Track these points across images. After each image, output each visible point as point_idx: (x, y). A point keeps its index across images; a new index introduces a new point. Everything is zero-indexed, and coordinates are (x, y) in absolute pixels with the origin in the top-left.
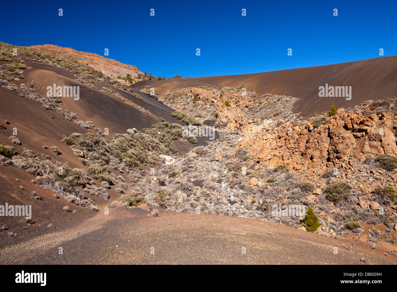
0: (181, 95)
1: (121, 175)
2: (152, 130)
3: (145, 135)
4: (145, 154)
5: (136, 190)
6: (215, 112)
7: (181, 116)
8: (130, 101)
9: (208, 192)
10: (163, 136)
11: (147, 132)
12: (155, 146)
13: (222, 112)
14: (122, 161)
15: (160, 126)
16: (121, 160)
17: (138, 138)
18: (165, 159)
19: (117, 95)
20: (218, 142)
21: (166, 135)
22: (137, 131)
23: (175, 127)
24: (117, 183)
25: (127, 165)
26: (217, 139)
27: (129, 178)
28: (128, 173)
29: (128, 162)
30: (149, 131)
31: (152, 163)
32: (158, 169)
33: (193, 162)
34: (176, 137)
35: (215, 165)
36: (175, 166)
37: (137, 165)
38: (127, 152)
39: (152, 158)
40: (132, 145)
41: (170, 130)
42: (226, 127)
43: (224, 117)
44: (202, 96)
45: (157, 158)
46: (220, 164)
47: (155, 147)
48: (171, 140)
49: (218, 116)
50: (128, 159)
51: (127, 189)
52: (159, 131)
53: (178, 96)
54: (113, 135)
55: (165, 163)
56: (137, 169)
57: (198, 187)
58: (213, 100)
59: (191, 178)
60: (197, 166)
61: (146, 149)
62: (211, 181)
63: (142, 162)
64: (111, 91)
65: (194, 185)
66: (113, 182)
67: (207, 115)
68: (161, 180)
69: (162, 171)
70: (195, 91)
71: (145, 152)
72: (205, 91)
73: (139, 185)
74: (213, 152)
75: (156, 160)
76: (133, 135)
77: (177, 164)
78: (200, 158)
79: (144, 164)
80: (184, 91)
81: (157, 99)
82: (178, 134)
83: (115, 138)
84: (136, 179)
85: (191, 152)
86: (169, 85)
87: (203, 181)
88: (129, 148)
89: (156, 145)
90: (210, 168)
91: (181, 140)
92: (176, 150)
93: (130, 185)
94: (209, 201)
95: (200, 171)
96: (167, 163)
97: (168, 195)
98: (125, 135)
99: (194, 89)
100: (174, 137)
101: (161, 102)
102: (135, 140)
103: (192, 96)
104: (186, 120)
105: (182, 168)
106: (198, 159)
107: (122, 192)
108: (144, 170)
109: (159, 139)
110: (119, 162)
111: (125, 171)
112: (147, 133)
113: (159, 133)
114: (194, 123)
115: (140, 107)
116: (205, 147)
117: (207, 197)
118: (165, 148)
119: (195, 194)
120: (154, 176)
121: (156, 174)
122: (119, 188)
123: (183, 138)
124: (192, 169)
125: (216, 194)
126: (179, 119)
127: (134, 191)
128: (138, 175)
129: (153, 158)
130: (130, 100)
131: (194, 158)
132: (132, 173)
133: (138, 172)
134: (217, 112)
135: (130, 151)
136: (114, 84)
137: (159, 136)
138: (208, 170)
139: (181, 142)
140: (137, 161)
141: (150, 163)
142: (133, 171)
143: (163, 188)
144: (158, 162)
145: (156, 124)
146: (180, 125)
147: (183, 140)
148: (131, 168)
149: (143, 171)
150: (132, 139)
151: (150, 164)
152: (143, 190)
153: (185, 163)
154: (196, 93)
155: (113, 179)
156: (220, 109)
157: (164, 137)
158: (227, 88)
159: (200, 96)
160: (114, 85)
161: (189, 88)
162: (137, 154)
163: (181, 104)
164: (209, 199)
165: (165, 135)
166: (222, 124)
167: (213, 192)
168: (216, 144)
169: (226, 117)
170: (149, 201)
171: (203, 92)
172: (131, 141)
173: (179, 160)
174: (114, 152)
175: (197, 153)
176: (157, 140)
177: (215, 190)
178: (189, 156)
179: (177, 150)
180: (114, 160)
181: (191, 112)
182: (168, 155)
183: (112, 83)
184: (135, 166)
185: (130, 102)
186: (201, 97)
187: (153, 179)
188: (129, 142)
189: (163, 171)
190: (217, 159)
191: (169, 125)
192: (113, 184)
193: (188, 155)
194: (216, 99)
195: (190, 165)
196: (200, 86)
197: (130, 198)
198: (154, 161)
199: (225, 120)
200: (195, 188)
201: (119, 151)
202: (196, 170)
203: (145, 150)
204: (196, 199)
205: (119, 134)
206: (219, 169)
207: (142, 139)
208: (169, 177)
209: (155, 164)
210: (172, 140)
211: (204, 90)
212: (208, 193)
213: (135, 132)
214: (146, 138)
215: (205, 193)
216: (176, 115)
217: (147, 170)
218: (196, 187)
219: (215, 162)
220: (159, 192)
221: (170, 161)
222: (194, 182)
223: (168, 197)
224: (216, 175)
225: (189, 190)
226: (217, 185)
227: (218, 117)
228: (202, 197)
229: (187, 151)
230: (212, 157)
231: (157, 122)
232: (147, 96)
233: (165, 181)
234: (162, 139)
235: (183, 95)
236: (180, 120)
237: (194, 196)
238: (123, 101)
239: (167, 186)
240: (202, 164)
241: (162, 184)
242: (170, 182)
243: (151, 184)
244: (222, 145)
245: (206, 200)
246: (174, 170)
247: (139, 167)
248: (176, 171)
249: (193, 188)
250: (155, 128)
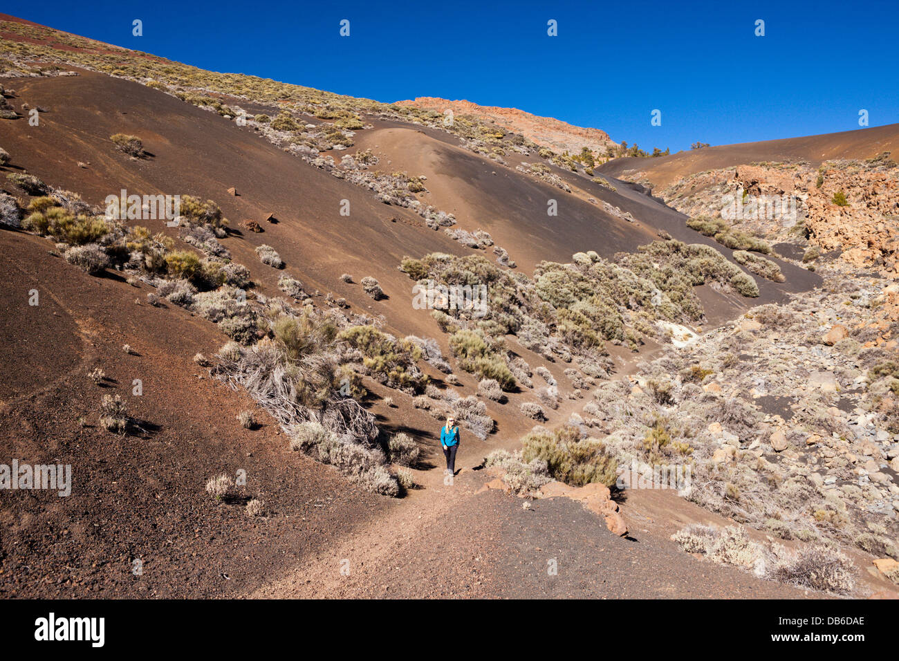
0: (709, 186)
1: (546, 365)
2: (638, 257)
3: (618, 269)
4: (617, 316)
5: (582, 414)
6: (801, 223)
7: (714, 228)
8: (584, 192)
9: (812, 439)
10: (666, 274)
11: (624, 262)
12: (645, 297)
13: (826, 221)
14: (555, 331)
15: (658, 250)
16: (553, 328)
17: (602, 275)
18: (671, 332)
19: (554, 178)
20: (821, 296)
21: (675, 271)
22: (599, 258)
23: (698, 253)
24: (532, 387)
25: (566, 342)
26: (815, 288)
27: (569, 376)
28: (570, 361)
29: (569, 334)
30: (630, 261)
31: (637, 340)
32: (651, 358)
33: (749, 344)
34: (702, 278)
35: (823, 356)
36: (700, 352)
37: (593, 343)
38: (570, 308)
39: (636, 328)
40: (584, 290)
41: (686, 259)
42: (839, 259)
43: (832, 234)
44: (767, 185)
45: (650, 328)
46: (838, 354)
47: (644, 299)
48: (688, 284)
49: (812, 232)
50: (572, 326)
51: (557, 407)
52: (655, 261)
53: (702, 189)
54: (538, 265)
55: (670, 342)
56: (594, 352)
57: (777, 417)
58: (797, 193)
59: (750, 387)
60: (764, 355)
61: (620, 305)
62: (818, 403)
63: (609, 336)
64: (541, 171)
65: (760, 411)
66: (518, 384)
67: (778, 232)
68: (662, 388)
69: (663, 363)
70: (748, 174)
71: (619, 310)
72: (775, 173)
73: (596, 398)
74: (809, 321)
75: (645, 333)
76: (588, 267)
77: (703, 346)
78: (773, 335)
79: (614, 341)
80: (719, 177)
81: (649, 194)
82: (708, 271)
83: (541, 272)
84: (590, 379)
85: (742, 317)
86: (681, 163)
87: (791, 399)
88: (575, 299)
89: (648, 294)
90: (808, 362)
91: (715, 286)
92: (701, 312)
93: (568, 397)
94: (816, 468)
95: (777, 369)
96: (677, 343)
97: (683, 434)
98: (566, 266)
99: (744, 169)
100: (695, 279)
101: (660, 201)
102: (594, 281)
103: (740, 186)
104: (729, 238)
105: (722, 359)
106: (765, 338)
107: (540, 416)
108: (613, 358)
109: (657, 282)
110: (548, 333)
111: (561, 356)
112: (624, 265)
113: (656, 266)
114: (749, 246)
115: (608, 204)
116: (781, 306)
117: (807, 451)
118: (673, 305)
119: (766, 439)
120: (639, 376)
121: (647, 370)
122: (531, 404)
123: (719, 282)
124: (749, 363)
125: (839, 444)
126: (709, 235)
127: (579, 416)
128: (594, 368)
129: (639, 327)
130: (586, 191)
131: (754, 332)
132: (580, 363)
133: (595, 361)
134: (809, 221)
135: (578, 307)
136: (549, 157)
137: (657, 274)
138: (802, 368)
139: (713, 291)
140: (594, 333)
141: (630, 339)
142: (581, 358)
143: (666, 410)
144: (653, 339)
145: (649, 246)
146: (711, 248)
147: (719, 287)
148: (576, 350)
149: (609, 359)
150: (584, 277)
151: (631, 342)
152: (607, 413)
153: (727, 346)
154: (750, 179)
155: (519, 376)
156: (819, 214)
157: (668, 277)
158: (838, 162)
159: (760, 186)
160: (550, 161)
161: (732, 168)
162: (597, 314)
163: (711, 206)
164: (815, 460)
165: (671, 272)
166: (825, 251)
167: (829, 439)
168: (816, 299)
169: (836, 235)
170: (622, 452)
171: (767, 174)
172: (582, 280)
173: (710, 337)
174: (534, 306)
175: (762, 321)
176: (650, 282)
177: (834, 433)
178: (736, 329)
179: (703, 312)
180: (532, 326)
181: (736, 226)
182: (680, 324)
183: (546, 157)
184: (590, 346)
185: (584, 195)
186: (763, 187)
187: (637, 383)
188: (575, 283)
189: (666, 364)
190: (825, 339)
191: (681, 248)
192: (518, 390)
193: (733, 326)
194: (805, 190)
195: (743, 352)
196: (760, 163)
198: (640, 335)
199: (834, 242)
200: (766, 420)
201: (549, 304)
202: (764, 365)
203: (617, 305)
204: (769, 453)
205: (551, 263)
206: (840, 369)
207: (611, 278)
208: (684, 382)
209: (643, 344)
210: (691, 284)
211: (772, 170)
212: (811, 441)
213: (594, 261)
214: (620, 277)
215: (802, 439)
216: (702, 225)
217: (622, 357)
218: (767, 418)
219: (820, 346)
220: (655, 425)
221: (685, 339)
222: (760, 401)
223: (682, 442)
224: (829, 386)
225: (745, 423)
226: (840, 416)
227: (812, 235)
228: (790, 452)
229: (732, 315)
230: (807, 333)
231: (651, 239)
232: (627, 186)
233: (672, 393)
234: (665, 282)
235: (714, 185)
236: (712, 238)
237: (765, 446)
238: (567, 190)
239: (676, 406)
240: (781, 351)
241: (664, 398)
242: (687, 395)
243: (631, 397)
244: (834, 303)
245: (804, 460)
246: (697, 362)
247: (599, 348)
248: (704, 365)
249: (758, 419)
250: (647, 254)
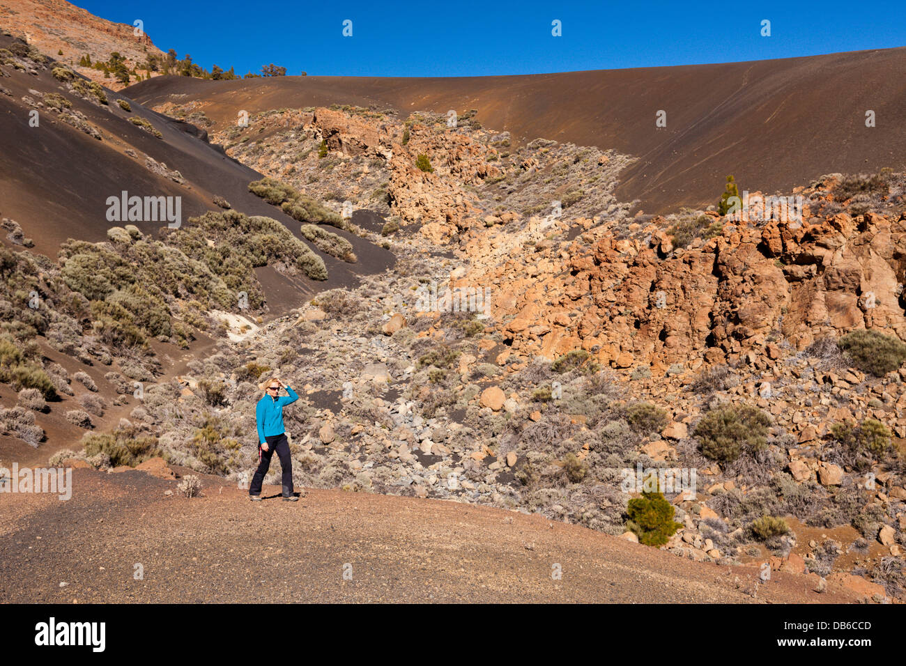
0: (282, 130)
1: (84, 370)
2: (189, 233)
3: (164, 248)
4: (163, 307)
5: (131, 419)
6: (385, 186)
7: (281, 194)
8: (120, 140)
9: (356, 428)
10: (223, 254)
11: (172, 239)
12: (197, 283)
13: (408, 188)
14: (89, 328)
15: (213, 223)
16: (86, 324)
17: (144, 256)
18: (227, 324)
19: (77, 117)
20: (392, 279)
21: (233, 249)
22: (141, 234)
23: (260, 228)
24: (73, 395)
25: (104, 340)
26: (388, 270)
27: (111, 381)
28: (110, 363)
29: (108, 332)
30: (179, 238)
31: (187, 336)
32: (203, 356)
33: (312, 337)
34: (265, 257)
35: (380, 347)
36: (258, 347)
37: (136, 341)
38: (107, 299)
39: (186, 321)
40: (123, 277)
41: (246, 236)
42: (419, 234)
43: (413, 203)
44: (349, 137)
45: (202, 320)
46: (395, 344)
47: (195, 286)
48: (248, 266)
49: (394, 199)
50: (110, 322)
51: (102, 413)
52: (209, 238)
53: (273, 133)
54: (64, 244)
55: (226, 336)
56: (137, 352)
57: (327, 411)
58: (381, 149)
59: (305, 383)
60: (324, 348)
61: (167, 293)
62: (366, 395)
63: (154, 332)
64: (59, 105)
65: (312, 406)
66: (58, 392)
67: (360, 195)
68: (214, 389)
69: (217, 361)
70: (328, 120)
71: (165, 300)
72: (359, 122)
73: (143, 402)
74: (374, 309)
75: (197, 326)
76: (127, 247)
77: (263, 339)
78: (336, 326)
79: (161, 337)
80: (294, 119)
81: (205, 139)
82: (271, 249)
83: (68, 253)
84: (135, 382)
85: (307, 304)
86: (247, 95)
87: (340, 393)
88: (113, 288)
89: (201, 279)
90: (364, 355)
91: (280, 267)
92: (262, 299)
93: (112, 403)
94: (359, 455)
95: (333, 363)
96: (234, 337)
97: (233, 434)
98: (100, 245)
99: (324, 113)
100: (256, 259)
101: (220, 149)
102: (135, 264)
103: (318, 134)
104: (297, 208)
105: (280, 354)
106: (328, 328)
107: (87, 423)
108: (160, 358)
109: (211, 263)
110: (81, 331)
111: (98, 358)
112: (171, 243)
113: (211, 243)
114: (320, 218)
115: (151, 159)
116: (350, 291)
117: (351, 441)
118: (229, 292)
119: (316, 434)
120: (190, 377)
121: (198, 370)
122: (77, 412)
123: (284, 262)
124: (308, 358)
125: (378, 432)
126: (275, 204)
127: (127, 421)
128: (138, 371)
129: (190, 320)
130: (120, 137)
131: (317, 323)
132: (122, 364)
133: (139, 362)
134: (393, 186)
135: (118, 297)
136: (67, 80)
137: (211, 254)
138: (358, 361)
139: (277, 273)
140: (136, 329)
141: (179, 334)
142: (123, 359)
143: (218, 411)
144: (206, 333)
145: (202, 217)
146: (276, 222)
147: (283, 268)
148: (117, 350)
149: (155, 359)
150: (124, 260)
151: (180, 338)
152: (156, 417)
153: (288, 339)
154: (330, 127)
155: (58, 382)
156: (402, 178)
157: (224, 258)
158: (426, 115)
159: (342, 136)
160: (69, 86)
161: (310, 109)
162: (140, 306)
163: (283, 157)
164: (358, 448)
165: (228, 251)
166: (405, 223)
167: (371, 429)
168: (385, 283)
169: (417, 205)
170: (173, 451)
171: (352, 125)
172: (120, 264)
173: (272, 329)
174: (63, 298)
175: (327, 309)
176: (203, 264)
177: (376, 422)
178: (300, 318)
179: (264, 299)
180: (63, 323)
181: (312, 185)
182: (237, 313)
183: (62, 79)
184: (132, 344)
185: (119, 144)
186: (345, 138)
187: (188, 384)
188: (113, 269)
189: (220, 362)
190: (385, 329)
191: (241, 220)
192: (58, 399)
193: (297, 315)
194: (390, 147)
195: (304, 346)
196: (343, 106)
197: (112, 441)
198: (191, 329)
199: (414, 213)
200: (317, 415)
201: (80, 294)
202: (322, 359)
203: (163, 294)
204: (318, 446)
205: (80, 242)
206: (392, 360)
207: (156, 260)
208: (238, 381)
209: (194, 339)
210: (251, 266)
211: (355, 117)
212: (355, 431)
213: (135, 238)
214: (166, 259)
215: (348, 430)
216: (266, 191)
217: (170, 356)
218: (318, 413)
219: (380, 337)
220: (206, 425)
221: (243, 332)
222: (313, 397)
223: (232, 440)
224: (381, 378)
225: (297, 419)
226: (382, 406)
227: (393, 202)
228: (337, 443)
229: (297, 302)
230: (371, 322)
231: (207, 208)
232: (176, 126)
233: (224, 393)
234: (221, 264)
235: (288, 129)
236: (278, 207)
237: (314, 439)
238: (96, 137)
239: (229, 407)
240: (341, 343)
241: (217, 399)
242: (241, 395)
243: (180, 400)
244: (403, 288)
245: (348, 450)
246: (255, 359)
247: (143, 347)
248: (261, 362)
249: (310, 414)
250: (199, 229)
